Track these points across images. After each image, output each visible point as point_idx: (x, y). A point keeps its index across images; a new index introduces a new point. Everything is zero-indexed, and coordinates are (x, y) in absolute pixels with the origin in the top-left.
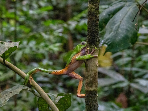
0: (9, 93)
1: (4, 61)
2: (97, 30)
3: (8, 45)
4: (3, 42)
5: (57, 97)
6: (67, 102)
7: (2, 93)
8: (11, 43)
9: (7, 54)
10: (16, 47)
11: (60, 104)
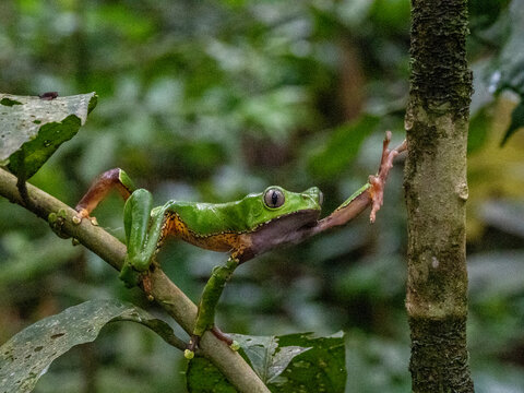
0: (47, 337)
1: (21, 186)
2: (459, 27)
3: (37, 110)
4: (14, 98)
5: (277, 350)
6: (325, 374)
7: (15, 339)
8: (53, 102)
9: (37, 155)
10: (73, 119)
11: (294, 386)
